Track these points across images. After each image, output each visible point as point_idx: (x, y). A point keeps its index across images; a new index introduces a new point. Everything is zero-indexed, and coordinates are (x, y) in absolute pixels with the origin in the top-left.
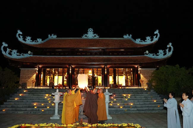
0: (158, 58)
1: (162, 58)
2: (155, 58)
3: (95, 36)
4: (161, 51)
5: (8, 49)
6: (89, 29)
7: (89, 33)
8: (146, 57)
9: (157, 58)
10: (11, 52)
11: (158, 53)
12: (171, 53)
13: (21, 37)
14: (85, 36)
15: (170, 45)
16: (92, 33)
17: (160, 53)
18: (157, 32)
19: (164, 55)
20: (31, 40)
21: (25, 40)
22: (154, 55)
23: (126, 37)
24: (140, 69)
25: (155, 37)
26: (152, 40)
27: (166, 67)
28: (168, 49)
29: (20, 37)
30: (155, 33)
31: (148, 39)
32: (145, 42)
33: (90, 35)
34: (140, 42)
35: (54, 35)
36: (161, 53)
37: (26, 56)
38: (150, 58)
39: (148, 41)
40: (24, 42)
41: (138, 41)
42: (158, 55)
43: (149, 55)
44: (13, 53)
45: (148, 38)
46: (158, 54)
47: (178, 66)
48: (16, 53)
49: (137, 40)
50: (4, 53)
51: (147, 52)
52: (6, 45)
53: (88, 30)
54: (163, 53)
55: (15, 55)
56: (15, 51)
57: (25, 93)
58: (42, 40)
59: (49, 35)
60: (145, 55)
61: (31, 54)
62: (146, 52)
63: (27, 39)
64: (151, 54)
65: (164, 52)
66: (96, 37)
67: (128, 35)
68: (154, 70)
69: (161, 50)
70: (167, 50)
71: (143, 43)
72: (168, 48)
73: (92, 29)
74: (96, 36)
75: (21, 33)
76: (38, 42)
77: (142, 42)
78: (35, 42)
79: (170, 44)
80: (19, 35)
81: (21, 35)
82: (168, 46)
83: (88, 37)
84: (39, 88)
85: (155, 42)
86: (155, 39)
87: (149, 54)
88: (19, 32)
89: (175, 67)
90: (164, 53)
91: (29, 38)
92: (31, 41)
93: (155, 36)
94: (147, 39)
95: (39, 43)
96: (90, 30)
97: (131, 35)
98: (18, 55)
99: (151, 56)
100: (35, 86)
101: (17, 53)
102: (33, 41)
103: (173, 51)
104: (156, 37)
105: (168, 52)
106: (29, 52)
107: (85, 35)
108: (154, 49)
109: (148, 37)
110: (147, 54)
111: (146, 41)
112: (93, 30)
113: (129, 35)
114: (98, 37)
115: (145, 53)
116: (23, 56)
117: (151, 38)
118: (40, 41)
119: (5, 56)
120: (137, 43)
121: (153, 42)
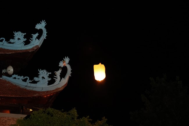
0: (35, 89)
1: (44, 90)
2: (28, 88)
4: (44, 73)
8: (5, 82)
9: (31, 89)
11: (37, 76)
12: (65, 81)
15: (65, 63)
17: (41, 76)
18: (41, 26)
19: (49, 84)
22: (25, 80)
25: (35, 36)
26: (27, 43)
27: (48, 114)
28: (60, 71)
30: (38, 27)
31: (19, 39)
32: (10, 43)
36: (43, 78)
38: (16, 86)
42: (35, 82)
43: (15, 78)
45: (19, 35)
46: (36, 79)
47: (74, 112)
51: (11, 70)
54: (48, 79)
60: (4, 77)
62: (6, 68)
64: (19, 77)
65: (50, 76)
68: (19, 118)
69: (45, 71)
70: (58, 73)
71: (5, 45)
72: (60, 67)
77: (1, 41)
79: (67, 60)
82: (61, 64)
85: (33, 49)
86: (36, 43)
87: (14, 76)
89: (69, 114)
90: (50, 79)
93: (37, 35)
94: (16, 38)
99: (18, 81)
103: (70, 77)
104: (38, 38)
105: (59, 78)
110: (10, 76)
111: (12, 41)
115: (4, 71)
117: (25, 37)
121: (29, 47)
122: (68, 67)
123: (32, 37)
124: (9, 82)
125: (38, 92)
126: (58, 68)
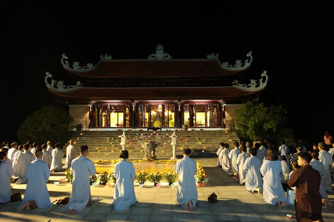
0: (249, 91)
1: (254, 91)
3: (166, 56)
4: (253, 81)
5: (52, 80)
6: (158, 46)
7: (158, 51)
8: (234, 88)
9: (247, 90)
10: (57, 84)
11: (250, 83)
12: (265, 84)
13: (67, 62)
14: (152, 57)
15: (264, 74)
16: (162, 52)
17: (252, 83)
18: (249, 55)
19: (256, 87)
20: (79, 65)
21: (72, 67)
22: (244, 86)
23: (211, 57)
24: (225, 105)
25: (247, 61)
26: (243, 65)
29: (65, 63)
30: (248, 55)
32: (235, 67)
33: (160, 54)
34: (228, 66)
35: (108, 55)
37: (75, 88)
38: (240, 90)
39: (238, 67)
40: (70, 69)
41: (225, 66)
42: (249, 87)
43: (239, 85)
44: (58, 85)
46: (249, 85)
48: (62, 85)
49: (223, 64)
50: (48, 86)
51: (236, 81)
52: (50, 76)
53: (157, 48)
54: (255, 84)
55: (61, 88)
56: (60, 83)
57: (82, 136)
58: (94, 66)
59: (101, 56)
60: (234, 86)
61: (80, 86)
62: (234, 81)
63: (74, 66)
64: (241, 85)
65: (256, 83)
66: (168, 58)
67: (213, 54)
70: (261, 80)
71: (232, 69)
72: (262, 77)
73: (162, 46)
74: (168, 56)
75: (66, 58)
76: (88, 68)
77: (230, 66)
78: (85, 68)
79: (265, 72)
80: (65, 60)
81: (67, 60)
82: (262, 75)
83: (157, 58)
84: (95, 130)
85: (246, 68)
86: (247, 65)
88: (64, 57)
91: (76, 64)
92: (80, 67)
94: (237, 64)
95: (90, 69)
96: (160, 48)
97: (218, 55)
98: (64, 88)
99: (241, 87)
100: (89, 128)
101: (64, 85)
102: (82, 67)
103: (268, 82)
104: (249, 62)
105: (262, 83)
106: (78, 83)
107: (153, 55)
108: (245, 77)
109: (239, 61)
110: (236, 84)
111: (235, 65)
112: (163, 48)
113: (215, 55)
114: (171, 58)
115: (233, 83)
116: (71, 89)
117: (241, 62)
118: (90, 66)
119: (50, 90)
120: (224, 68)
121: (244, 68)
122: (266, 76)
123: (245, 62)
124: (236, 88)
125: (251, 93)
126: (260, 77)
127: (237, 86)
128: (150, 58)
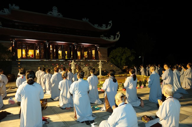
0: (110, 41)
2: (108, 41)
3: (59, 15)
4: (112, 36)
7: (54, 11)
11: (110, 37)
12: (118, 39)
14: (50, 13)
15: (118, 33)
16: (57, 11)
18: (110, 22)
19: (114, 39)
22: (107, 38)
23: (84, 20)
24: (98, 47)
25: (109, 25)
26: (107, 27)
28: (117, 36)
33: (55, 13)
34: (97, 27)
35: (16, 6)
36: (112, 38)
38: (105, 40)
39: (104, 28)
41: (96, 26)
45: (104, 25)
46: (110, 38)
49: (95, 25)
53: (53, 8)
60: (101, 38)
66: (60, 16)
70: (116, 36)
71: (100, 28)
77: (99, 27)
79: (119, 32)
82: (117, 34)
83: (53, 15)
95: (6, 13)
96: (55, 9)
99: (105, 38)
104: (110, 26)
105: (117, 38)
107: (50, 12)
110: (102, 37)
111: (102, 27)
112: (57, 9)
113: (87, 19)
114: (62, 16)
115: (101, 36)
117: (106, 26)
118: (6, 11)
120: (95, 27)
121: (107, 29)
122: (119, 34)
124: (103, 39)
125: (112, 42)
127: (103, 38)
128: (49, 14)
